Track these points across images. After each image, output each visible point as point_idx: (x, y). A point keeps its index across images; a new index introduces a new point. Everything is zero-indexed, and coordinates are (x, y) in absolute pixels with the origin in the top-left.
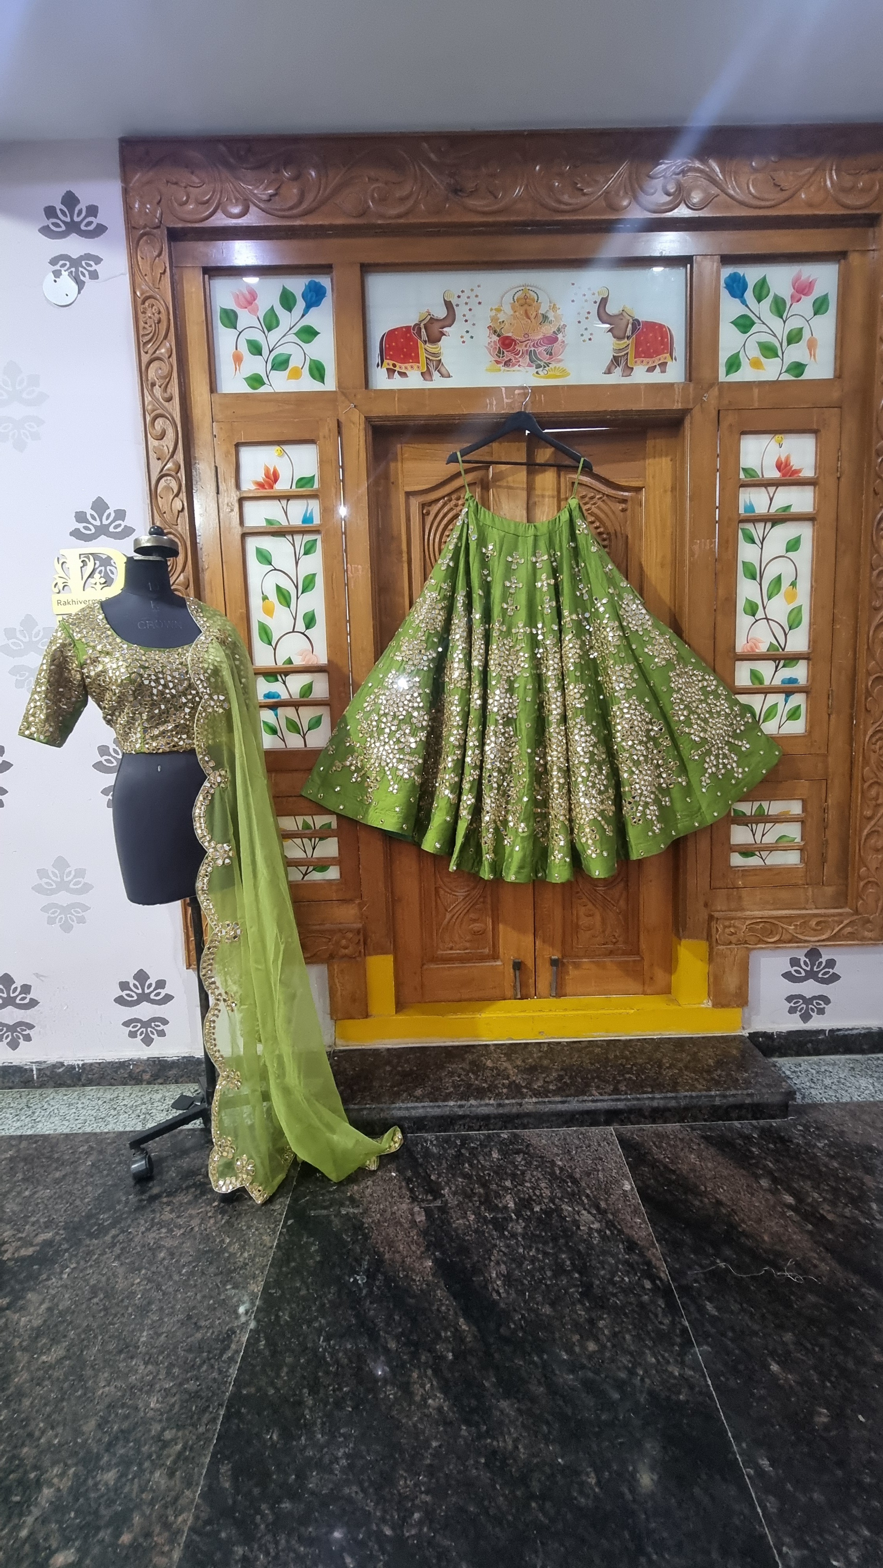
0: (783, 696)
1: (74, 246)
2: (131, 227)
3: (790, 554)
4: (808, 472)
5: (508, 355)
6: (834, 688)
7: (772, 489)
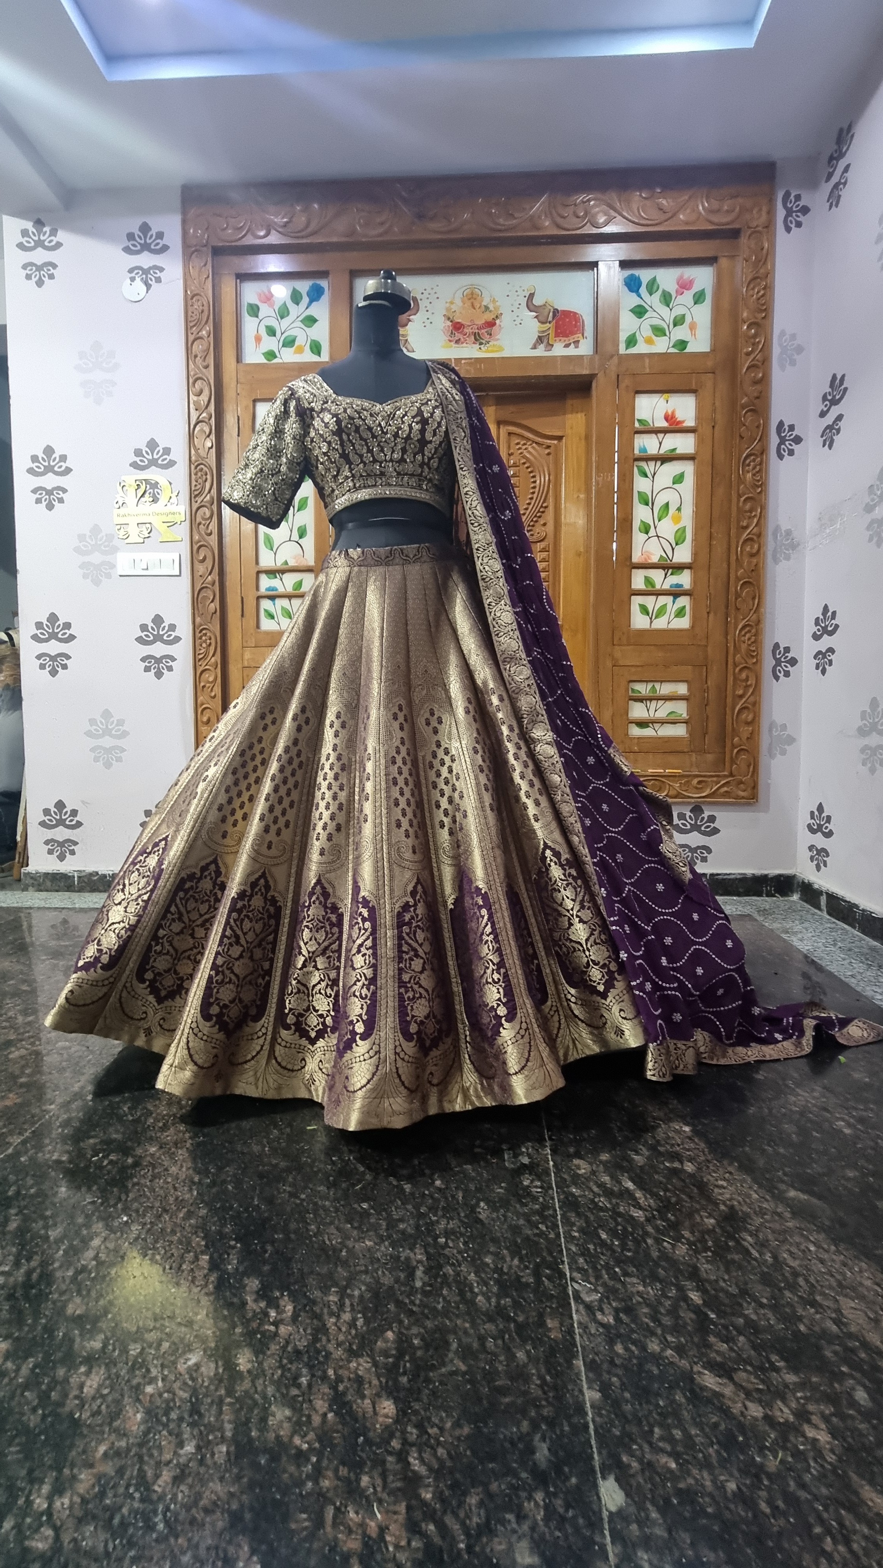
0: (671, 598)
1: (146, 260)
2: (186, 245)
3: (675, 486)
4: (690, 422)
5: (458, 336)
6: (712, 592)
7: (661, 436)
